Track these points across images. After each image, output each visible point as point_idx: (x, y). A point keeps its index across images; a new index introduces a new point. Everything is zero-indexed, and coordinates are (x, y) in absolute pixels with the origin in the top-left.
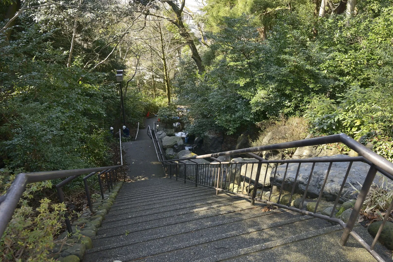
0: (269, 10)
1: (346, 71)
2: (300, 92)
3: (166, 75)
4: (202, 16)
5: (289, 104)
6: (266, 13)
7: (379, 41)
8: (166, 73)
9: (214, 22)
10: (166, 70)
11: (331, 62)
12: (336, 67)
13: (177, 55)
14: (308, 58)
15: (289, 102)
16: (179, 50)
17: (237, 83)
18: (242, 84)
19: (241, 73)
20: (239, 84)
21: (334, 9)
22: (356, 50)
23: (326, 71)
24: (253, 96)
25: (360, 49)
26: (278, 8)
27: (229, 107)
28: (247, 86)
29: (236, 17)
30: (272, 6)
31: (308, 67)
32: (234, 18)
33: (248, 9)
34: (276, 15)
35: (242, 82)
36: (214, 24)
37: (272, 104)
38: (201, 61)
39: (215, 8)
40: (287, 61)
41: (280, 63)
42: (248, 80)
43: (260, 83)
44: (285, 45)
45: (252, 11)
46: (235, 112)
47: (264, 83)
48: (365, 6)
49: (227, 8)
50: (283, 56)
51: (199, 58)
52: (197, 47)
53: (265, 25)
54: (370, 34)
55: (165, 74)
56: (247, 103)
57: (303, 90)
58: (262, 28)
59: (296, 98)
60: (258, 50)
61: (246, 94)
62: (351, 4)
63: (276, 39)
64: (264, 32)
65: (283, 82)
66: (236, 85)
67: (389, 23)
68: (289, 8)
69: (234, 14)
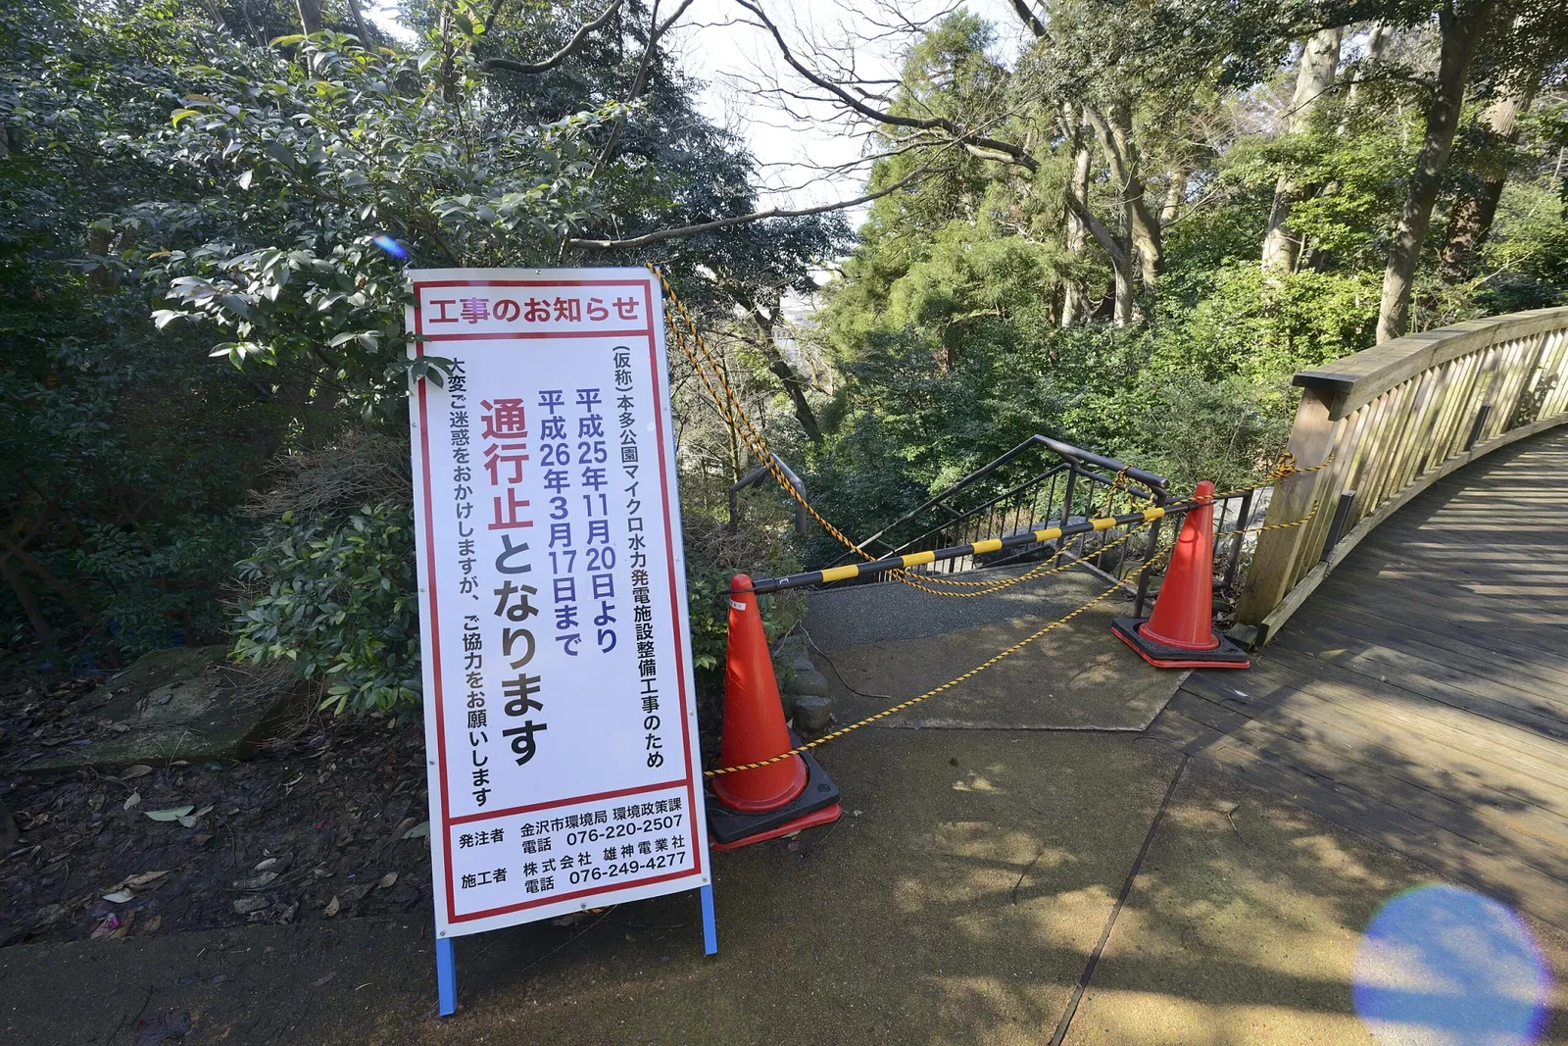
0: (957, 317)
1: (1113, 427)
2: (1024, 467)
3: (736, 458)
4: (815, 330)
5: (1005, 491)
6: (951, 324)
7: (1171, 370)
8: (736, 453)
9: (844, 342)
10: (735, 447)
11: (1083, 413)
12: (1093, 422)
13: (758, 414)
14: (1035, 403)
15: (1004, 487)
16: (759, 403)
17: (902, 455)
18: (910, 457)
19: (908, 438)
20: (905, 458)
21: (1092, 312)
22: (1130, 389)
23: (1074, 430)
24: (934, 479)
25: (1137, 386)
26: (974, 313)
27: (885, 506)
28: (921, 460)
29: (890, 331)
30: (961, 310)
31: (1036, 419)
32: (886, 334)
33: (913, 316)
34: (971, 325)
35: (911, 453)
36: (843, 347)
37: (971, 492)
38: (815, 423)
39: (846, 314)
40: (996, 410)
41: (984, 415)
42: (922, 449)
43: (945, 453)
44: (992, 381)
45: (921, 319)
46: (899, 510)
47: (954, 453)
48: (1152, 306)
49: (871, 316)
50: (989, 402)
51: (812, 417)
52: (806, 395)
53: (949, 346)
54: (1152, 357)
55: (732, 454)
56: (923, 494)
57: (1029, 463)
58: (944, 353)
59: (1017, 479)
60: (938, 393)
61: (918, 475)
62: (1123, 303)
63: (973, 371)
64: (949, 363)
65: (990, 450)
66: (899, 458)
67: (1185, 337)
68: (998, 313)
69: (886, 327)
